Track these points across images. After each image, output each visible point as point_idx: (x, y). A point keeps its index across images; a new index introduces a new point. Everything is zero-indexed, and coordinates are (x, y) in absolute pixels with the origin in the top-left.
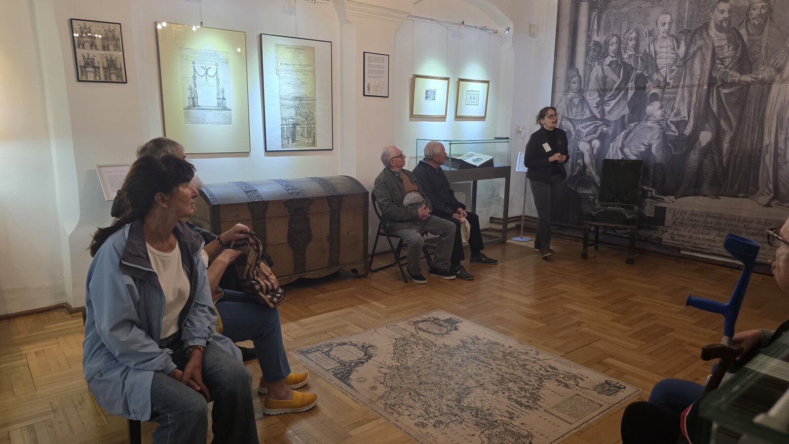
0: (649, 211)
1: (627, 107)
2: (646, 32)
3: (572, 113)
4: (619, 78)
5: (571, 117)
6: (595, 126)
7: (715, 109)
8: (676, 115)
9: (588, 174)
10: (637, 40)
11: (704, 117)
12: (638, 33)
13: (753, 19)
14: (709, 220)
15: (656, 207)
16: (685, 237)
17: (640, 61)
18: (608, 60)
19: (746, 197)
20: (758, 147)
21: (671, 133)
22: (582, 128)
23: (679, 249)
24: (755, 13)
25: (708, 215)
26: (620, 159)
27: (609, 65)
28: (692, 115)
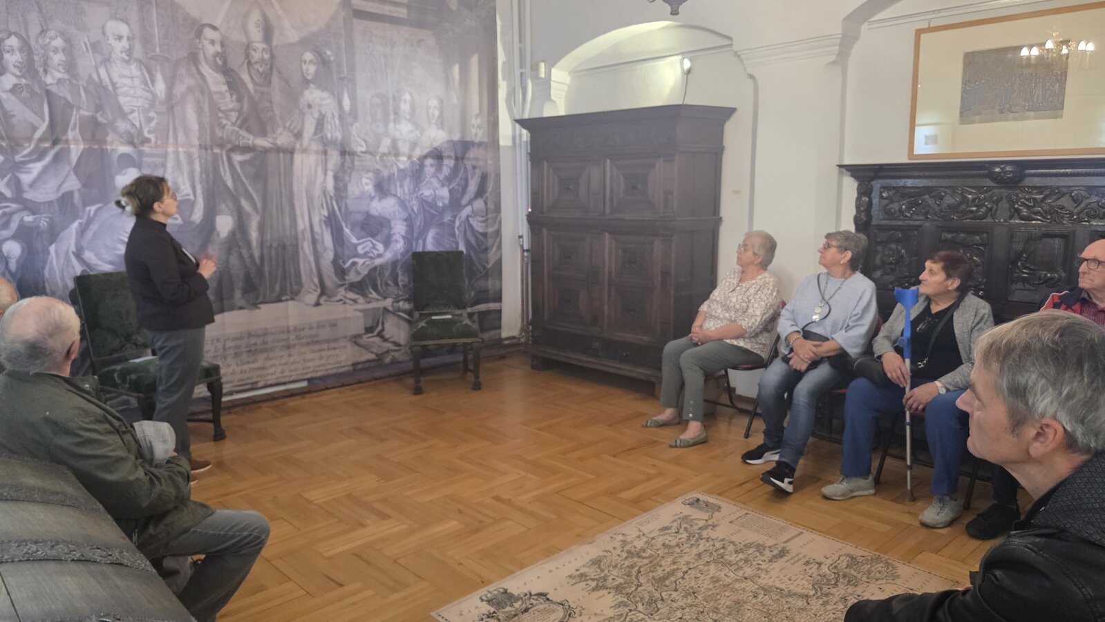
11: (217, 191)
17: (83, 94)
18: (9, 80)
20: (293, 233)
27: (12, 91)
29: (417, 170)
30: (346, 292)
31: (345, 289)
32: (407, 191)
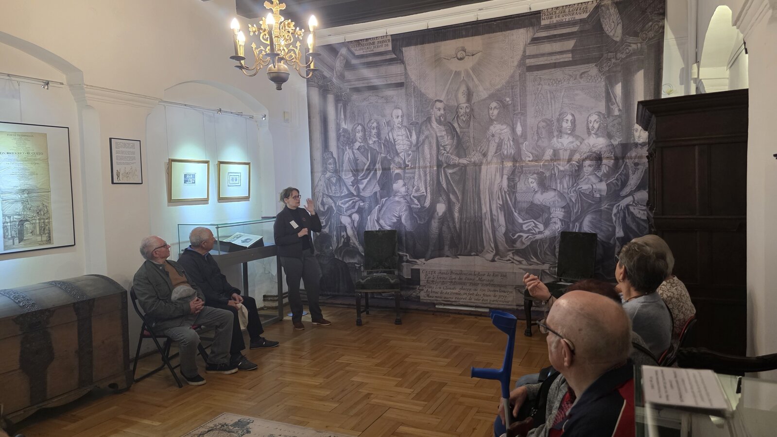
0: (406, 274)
1: (378, 185)
2: (384, 123)
3: (332, 191)
4: (368, 160)
5: (331, 194)
6: (353, 202)
7: (444, 186)
8: (417, 191)
9: (352, 245)
10: (378, 128)
11: (438, 190)
12: (378, 123)
13: (462, 116)
14: (454, 276)
15: (412, 269)
16: (437, 293)
17: (383, 147)
18: (357, 145)
19: (477, 255)
20: (479, 214)
21: (415, 206)
22: (342, 204)
23: (434, 304)
24: (462, 111)
25: (452, 272)
26: (378, 230)
27: (358, 149)
28: (428, 191)
29: (576, 170)
30: (513, 255)
31: (513, 253)
32: (566, 186)
